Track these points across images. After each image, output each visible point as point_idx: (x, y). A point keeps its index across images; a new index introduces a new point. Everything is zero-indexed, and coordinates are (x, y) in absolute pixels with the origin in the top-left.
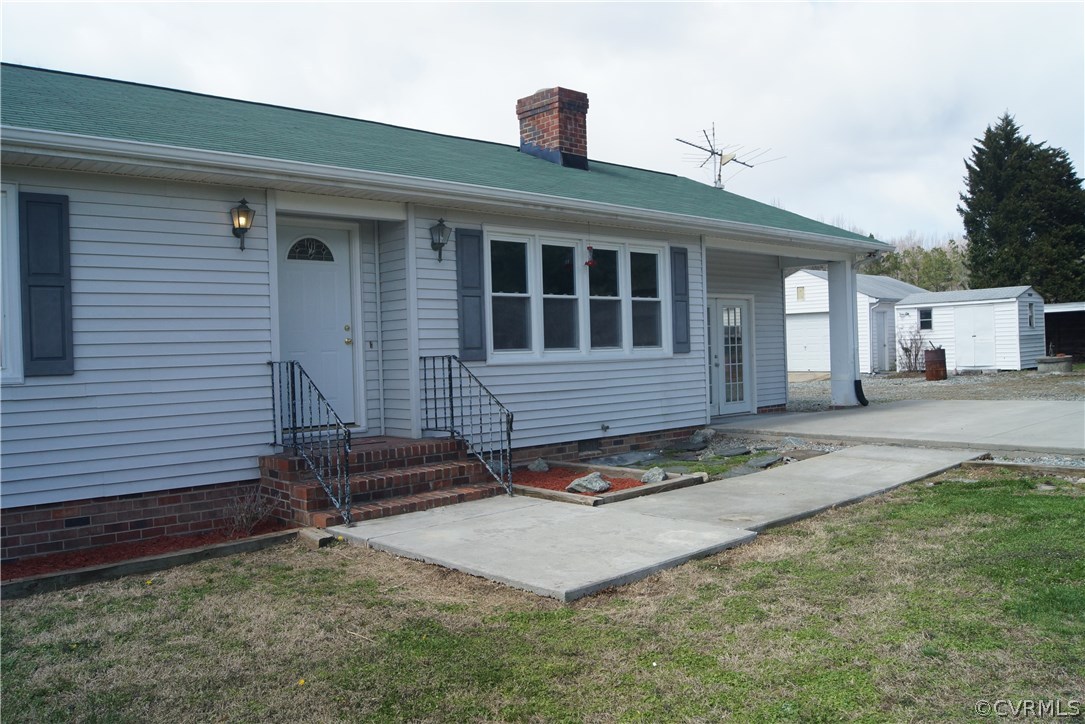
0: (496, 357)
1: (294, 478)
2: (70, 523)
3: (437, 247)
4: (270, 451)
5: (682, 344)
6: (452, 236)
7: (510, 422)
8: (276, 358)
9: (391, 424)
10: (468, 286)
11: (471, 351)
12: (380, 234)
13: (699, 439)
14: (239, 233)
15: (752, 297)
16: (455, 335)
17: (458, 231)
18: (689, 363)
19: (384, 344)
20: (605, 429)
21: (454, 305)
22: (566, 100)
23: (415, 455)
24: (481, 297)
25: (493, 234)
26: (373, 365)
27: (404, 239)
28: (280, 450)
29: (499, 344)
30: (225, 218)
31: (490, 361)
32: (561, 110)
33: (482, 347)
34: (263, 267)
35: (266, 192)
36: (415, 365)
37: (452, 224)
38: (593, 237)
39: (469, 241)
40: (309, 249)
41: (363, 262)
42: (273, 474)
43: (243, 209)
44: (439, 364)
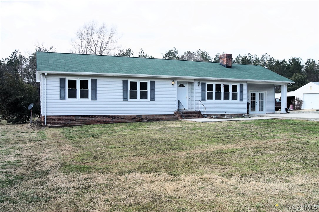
0: (207, 100)
1: (178, 114)
2: (154, 117)
3: (199, 85)
4: (175, 111)
5: (242, 100)
6: (201, 84)
7: (205, 109)
8: (177, 100)
9: (192, 109)
10: (203, 90)
11: (203, 99)
12: (191, 83)
13: (243, 116)
14: (173, 84)
15: (266, 91)
16: (201, 97)
17: (202, 83)
18: (243, 103)
19: (191, 98)
20: (226, 112)
21: (201, 93)
22: (227, 56)
23: (193, 113)
24: (205, 92)
25: (207, 83)
26: (190, 101)
27: (194, 84)
28: (177, 111)
29: (208, 99)
30: (171, 82)
31: (206, 101)
32: (226, 58)
33: (205, 99)
34: (175, 88)
35: (176, 79)
36: (195, 101)
37: (201, 82)
38: (224, 83)
39: (203, 84)
40: (182, 85)
41: (189, 87)
42: (176, 114)
43: (173, 81)
44: (198, 101)
